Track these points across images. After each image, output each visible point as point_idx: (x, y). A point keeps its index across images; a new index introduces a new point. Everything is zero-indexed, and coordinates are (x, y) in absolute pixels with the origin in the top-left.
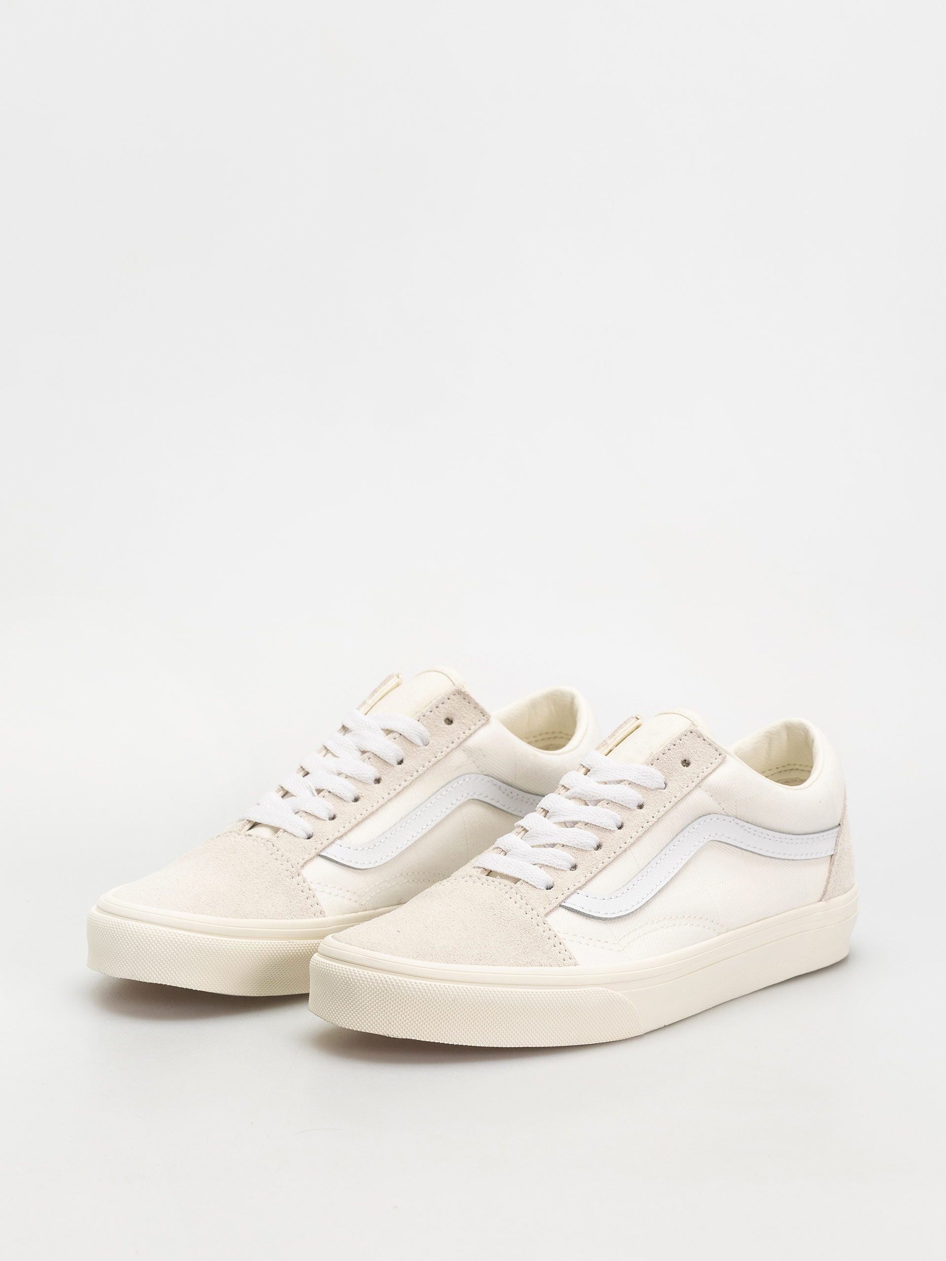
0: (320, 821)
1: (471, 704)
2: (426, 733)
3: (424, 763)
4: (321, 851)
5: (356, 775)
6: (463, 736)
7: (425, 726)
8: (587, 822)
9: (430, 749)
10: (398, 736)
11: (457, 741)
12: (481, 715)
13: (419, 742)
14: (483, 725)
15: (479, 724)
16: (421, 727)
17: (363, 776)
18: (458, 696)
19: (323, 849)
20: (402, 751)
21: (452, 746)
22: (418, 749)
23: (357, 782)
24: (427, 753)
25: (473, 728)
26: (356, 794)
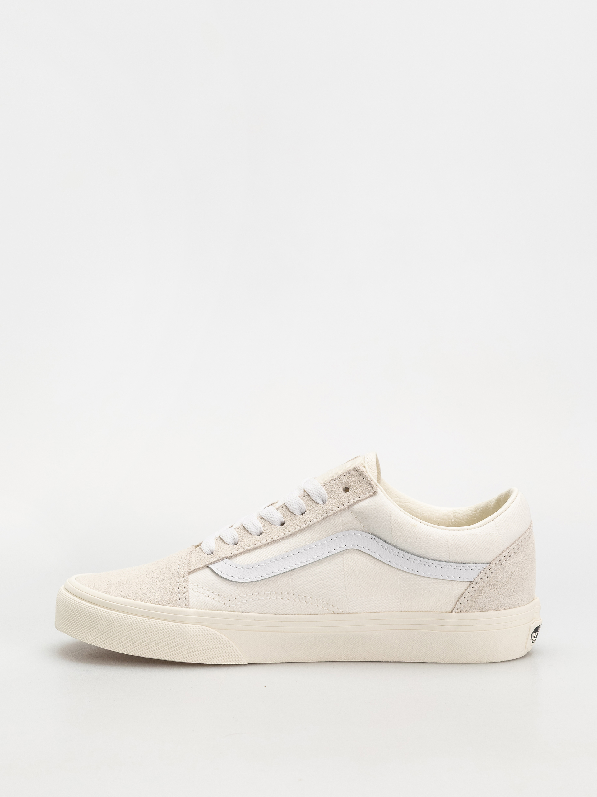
0: (225, 544)
1: (364, 480)
2: (326, 496)
3: (317, 516)
4: (211, 564)
5: (266, 517)
6: (352, 501)
7: (327, 490)
9: (324, 507)
10: (306, 495)
11: (347, 504)
12: (371, 488)
13: (319, 501)
14: (370, 496)
15: (368, 494)
16: (323, 491)
17: (271, 519)
18: (355, 472)
19: (213, 563)
20: (304, 505)
21: (342, 507)
22: (316, 505)
23: (266, 522)
24: (322, 509)
25: (363, 496)
26: (261, 530)
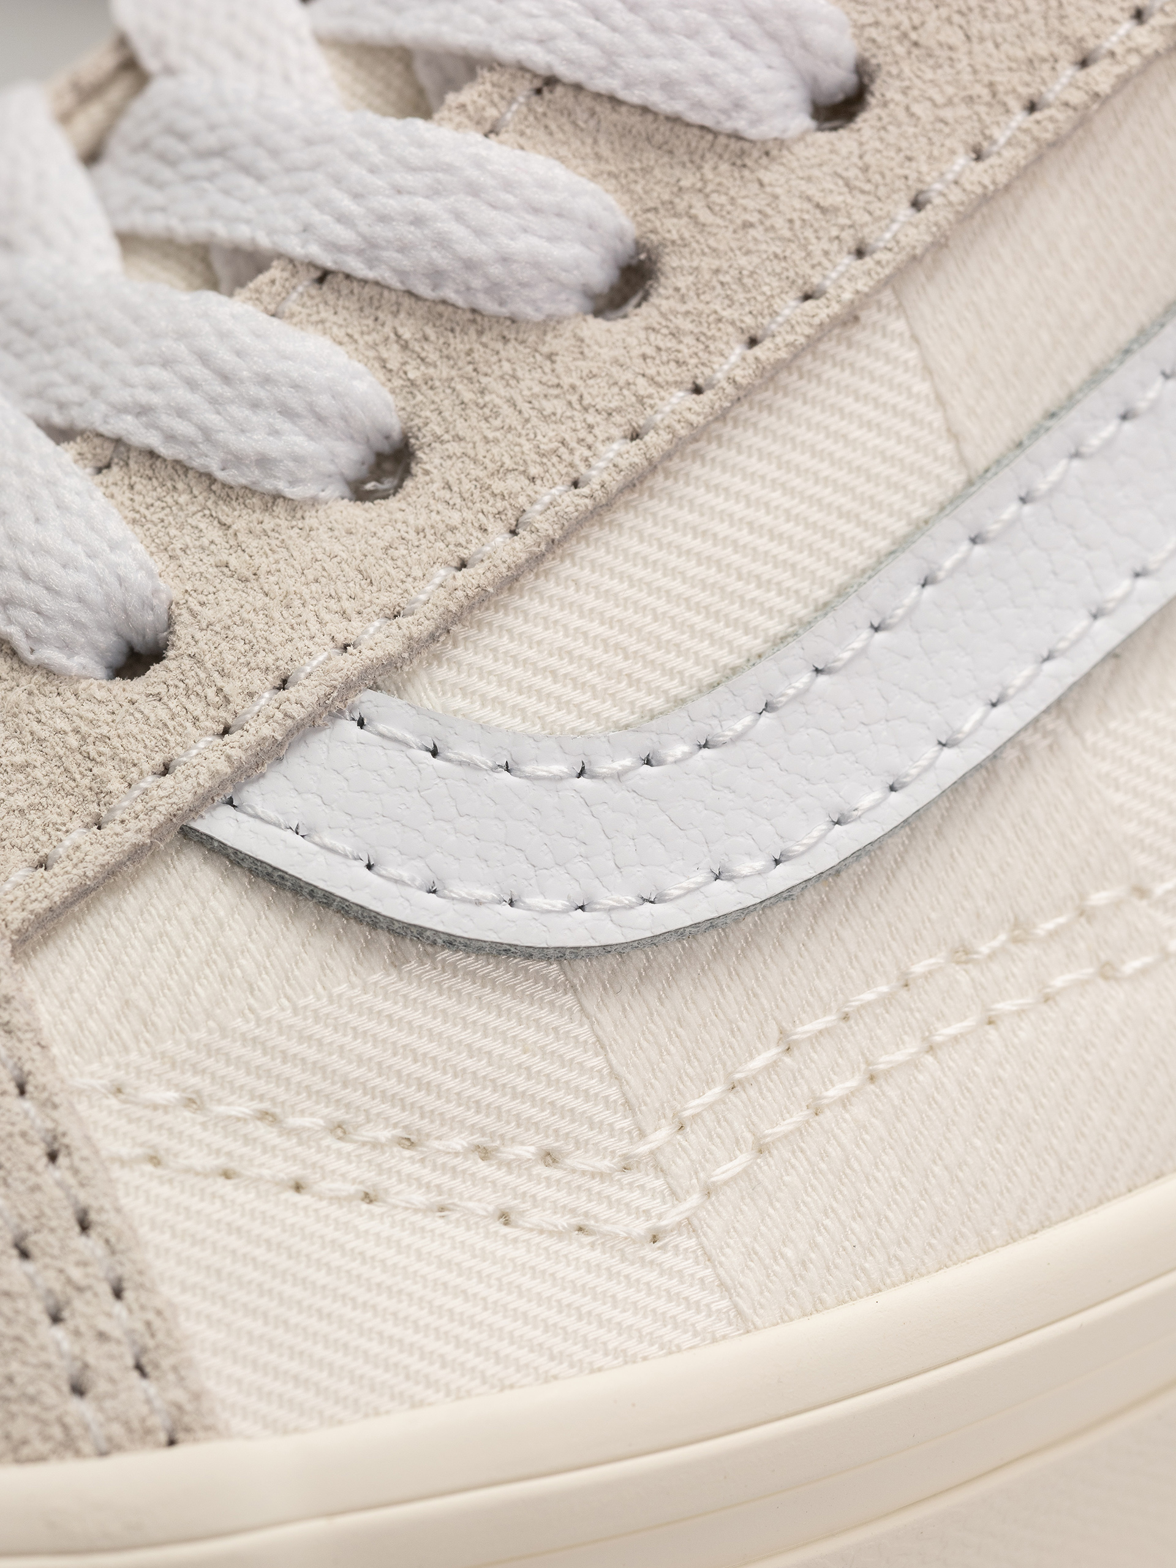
8: (543, 72)
